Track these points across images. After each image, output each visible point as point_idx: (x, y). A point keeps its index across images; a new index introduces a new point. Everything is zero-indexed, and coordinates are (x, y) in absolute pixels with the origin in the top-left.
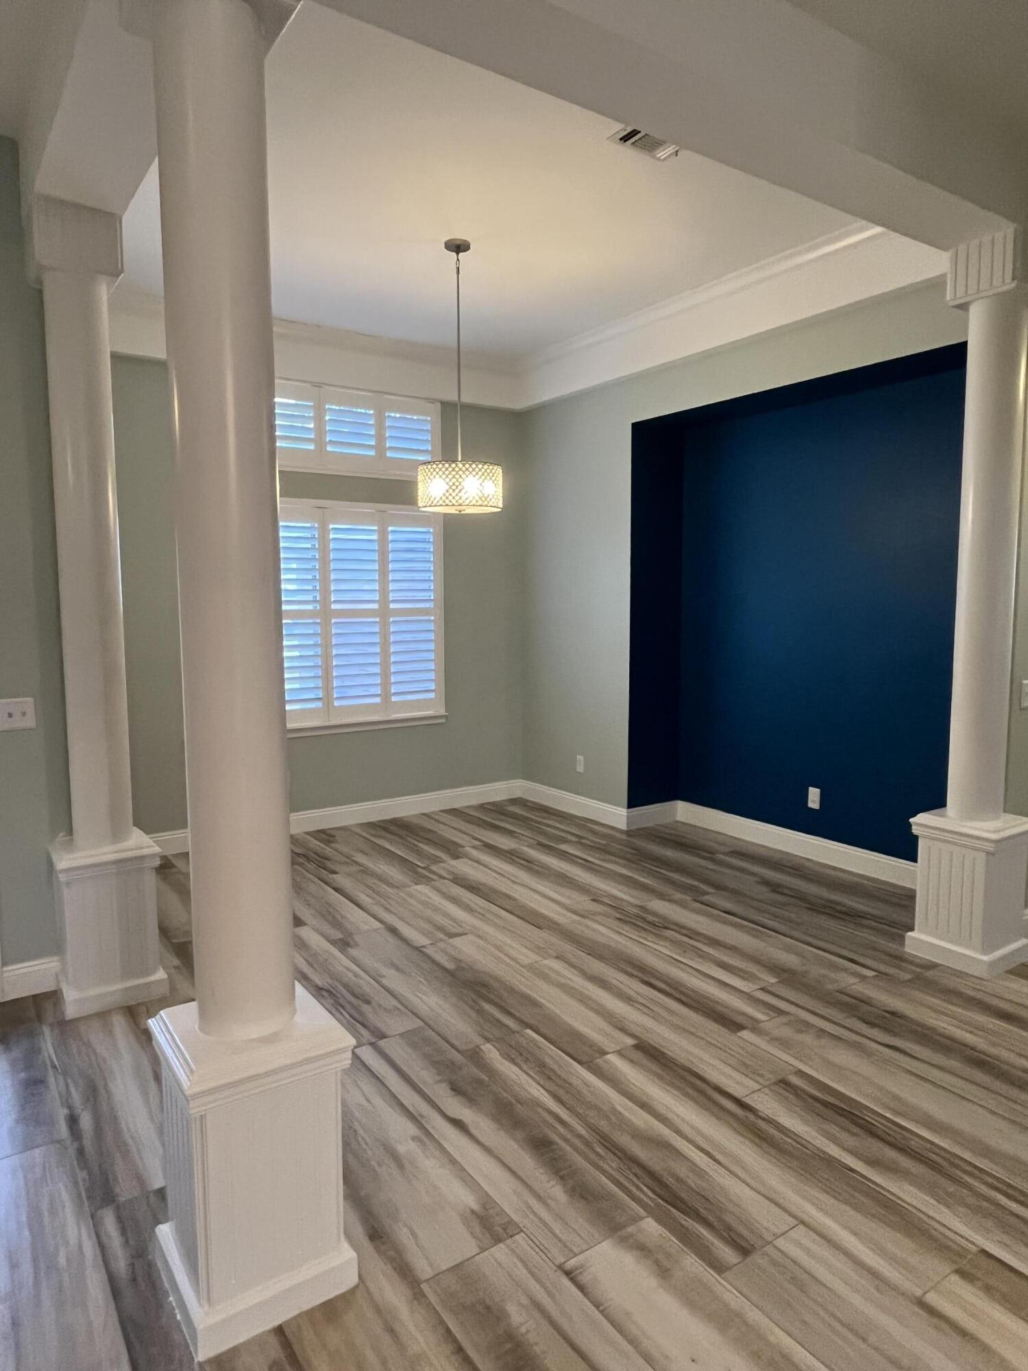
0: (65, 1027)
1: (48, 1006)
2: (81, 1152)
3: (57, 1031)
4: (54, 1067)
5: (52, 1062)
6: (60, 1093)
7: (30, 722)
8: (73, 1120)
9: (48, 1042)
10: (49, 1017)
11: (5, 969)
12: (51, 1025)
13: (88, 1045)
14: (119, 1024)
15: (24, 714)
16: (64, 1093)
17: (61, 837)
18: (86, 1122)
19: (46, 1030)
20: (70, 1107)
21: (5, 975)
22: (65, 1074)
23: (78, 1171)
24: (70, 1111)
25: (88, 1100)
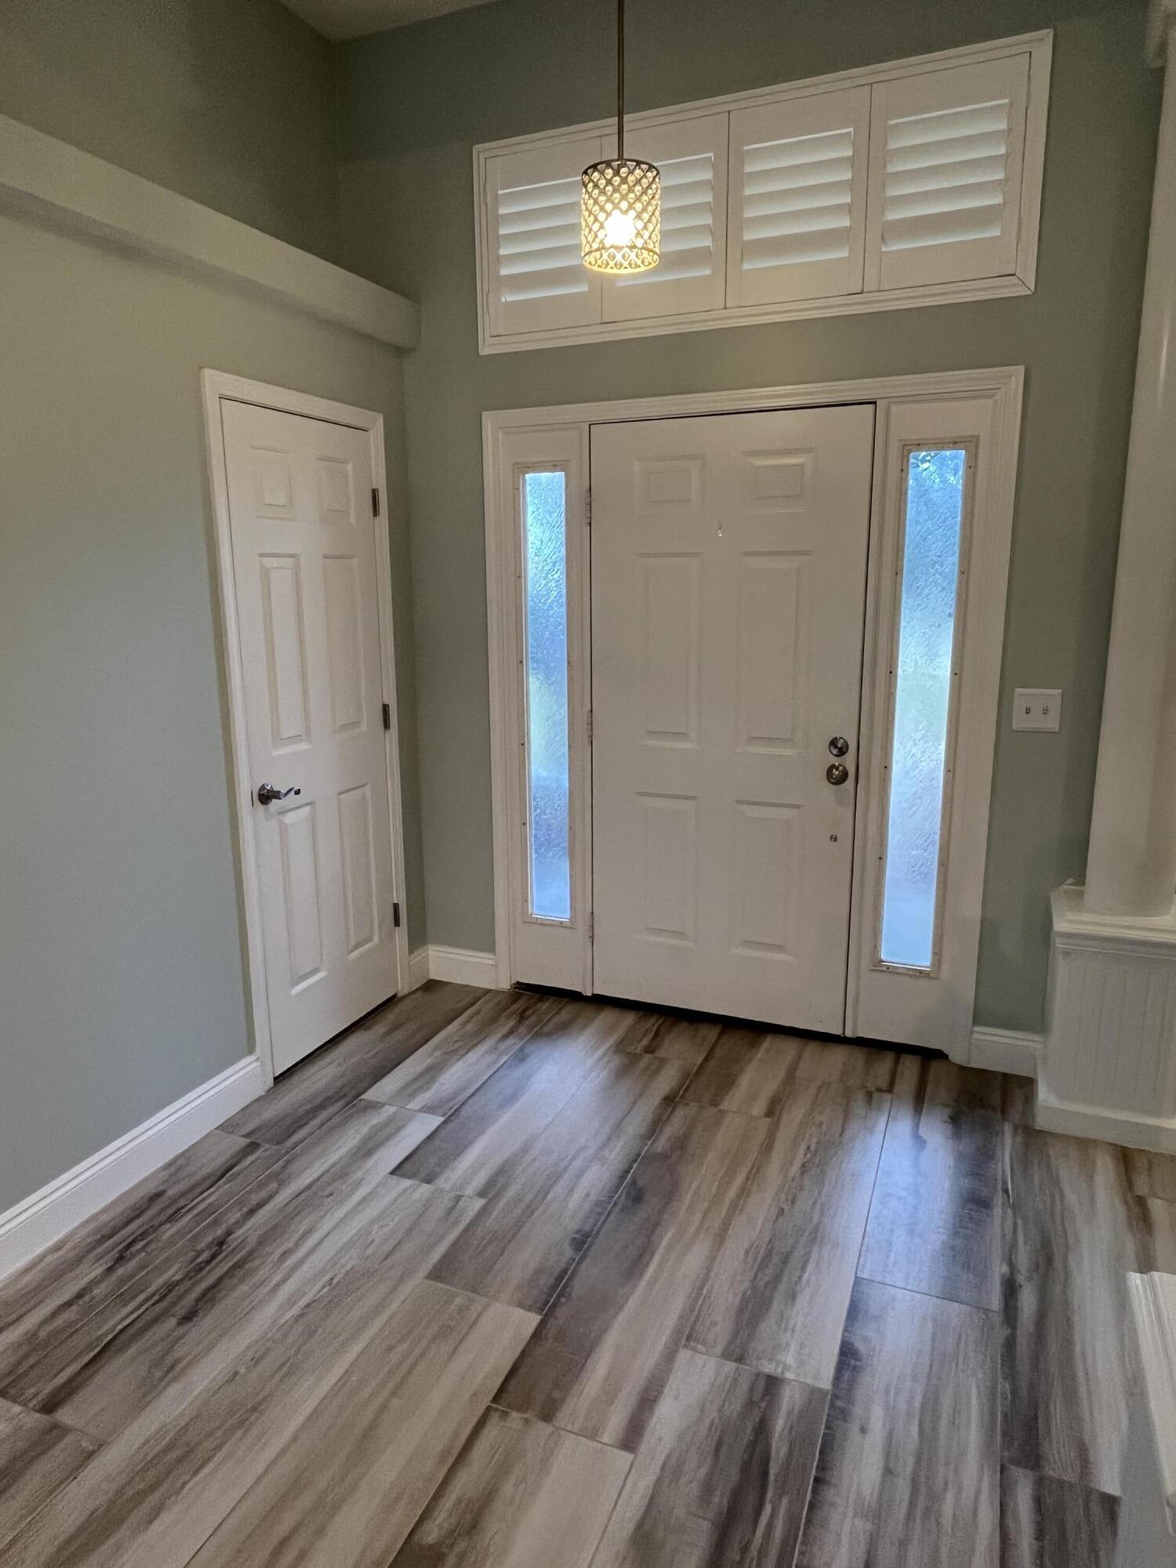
0: (1033, 1137)
1: (1018, 1095)
2: (1010, 1345)
3: (1019, 1139)
4: (1006, 1191)
5: (1005, 1183)
6: (1003, 1236)
7: (1052, 723)
8: (1011, 1289)
9: (1007, 1146)
10: (1015, 1115)
11: (976, 1029)
12: (1016, 1128)
13: (1056, 1182)
14: (1105, 1169)
15: (1046, 711)
16: (1009, 1238)
17: (1068, 886)
18: (1028, 1301)
19: (1008, 1128)
20: (1012, 1265)
21: (975, 1036)
22: (1016, 1208)
23: (1000, 1380)
24: (1012, 1273)
25: (1037, 1266)
